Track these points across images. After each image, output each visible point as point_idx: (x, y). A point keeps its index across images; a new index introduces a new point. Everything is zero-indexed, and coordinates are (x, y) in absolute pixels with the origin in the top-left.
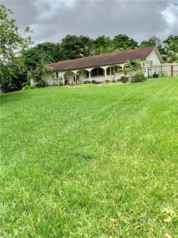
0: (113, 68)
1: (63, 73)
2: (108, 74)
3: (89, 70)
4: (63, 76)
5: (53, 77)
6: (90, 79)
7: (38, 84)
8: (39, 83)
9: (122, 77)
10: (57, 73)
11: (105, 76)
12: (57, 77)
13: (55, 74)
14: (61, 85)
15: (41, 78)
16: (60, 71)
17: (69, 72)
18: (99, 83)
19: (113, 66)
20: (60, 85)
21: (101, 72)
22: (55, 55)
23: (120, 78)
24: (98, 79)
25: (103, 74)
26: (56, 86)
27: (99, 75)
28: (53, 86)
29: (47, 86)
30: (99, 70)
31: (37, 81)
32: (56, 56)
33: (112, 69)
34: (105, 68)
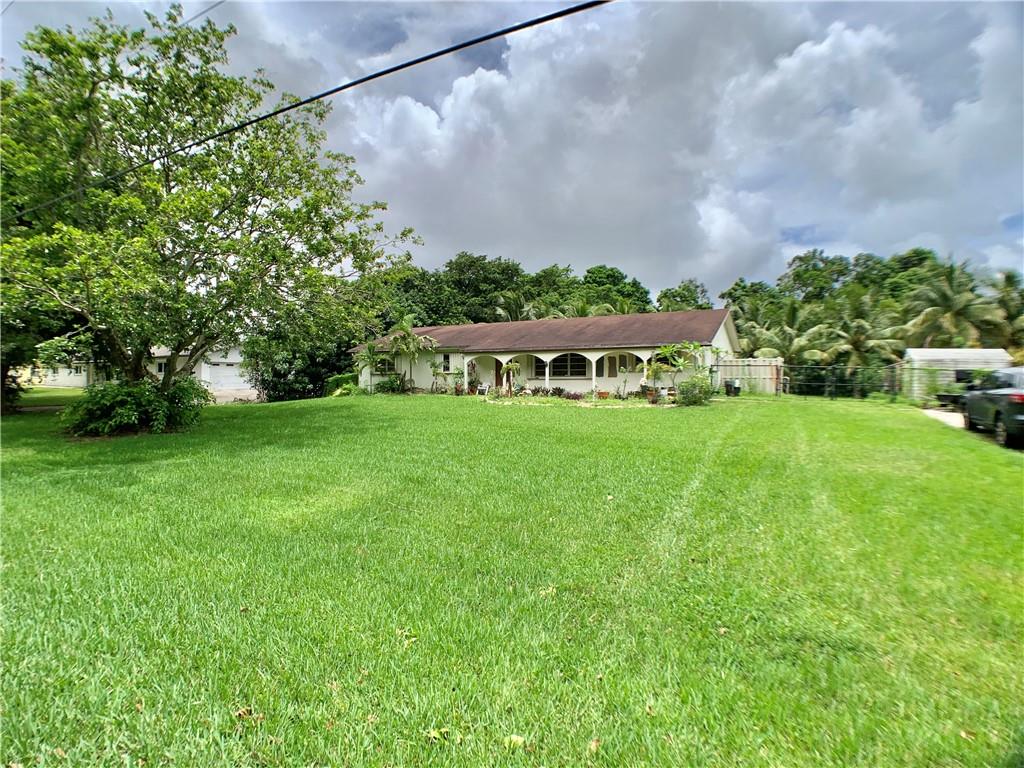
0: (614, 358)
1: (468, 359)
2: (600, 373)
3: (547, 358)
4: (466, 366)
5: (433, 365)
6: (548, 382)
7: (384, 383)
8: (386, 379)
9: (641, 386)
10: (447, 358)
11: (591, 379)
12: (447, 368)
13: (440, 359)
14: (458, 392)
15: (393, 365)
16: (457, 352)
17: (485, 358)
18: (576, 397)
19: (616, 354)
20: (454, 390)
21: (579, 367)
22: (429, 304)
23: (637, 388)
24: (572, 385)
25: (583, 374)
26: (442, 393)
27: (572, 375)
28: (432, 392)
29: (414, 390)
30: (572, 361)
31: (382, 375)
32: (431, 309)
33: (612, 360)
34: (593, 357)
